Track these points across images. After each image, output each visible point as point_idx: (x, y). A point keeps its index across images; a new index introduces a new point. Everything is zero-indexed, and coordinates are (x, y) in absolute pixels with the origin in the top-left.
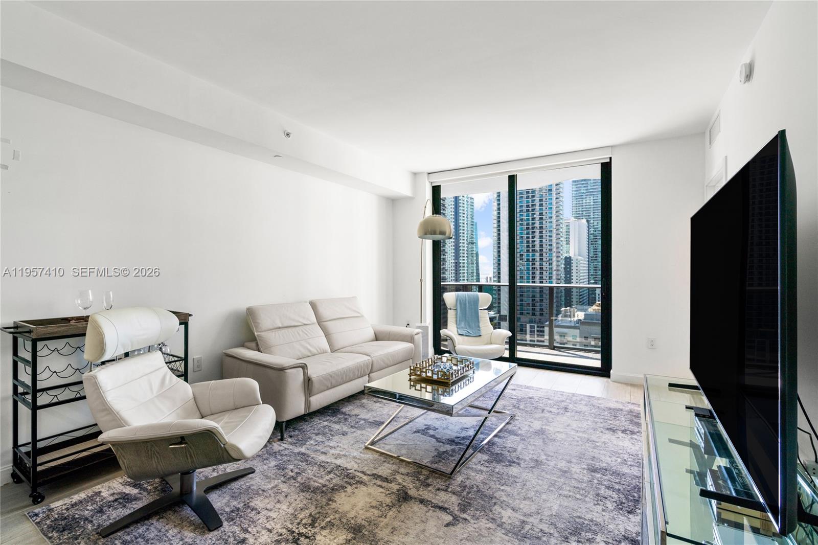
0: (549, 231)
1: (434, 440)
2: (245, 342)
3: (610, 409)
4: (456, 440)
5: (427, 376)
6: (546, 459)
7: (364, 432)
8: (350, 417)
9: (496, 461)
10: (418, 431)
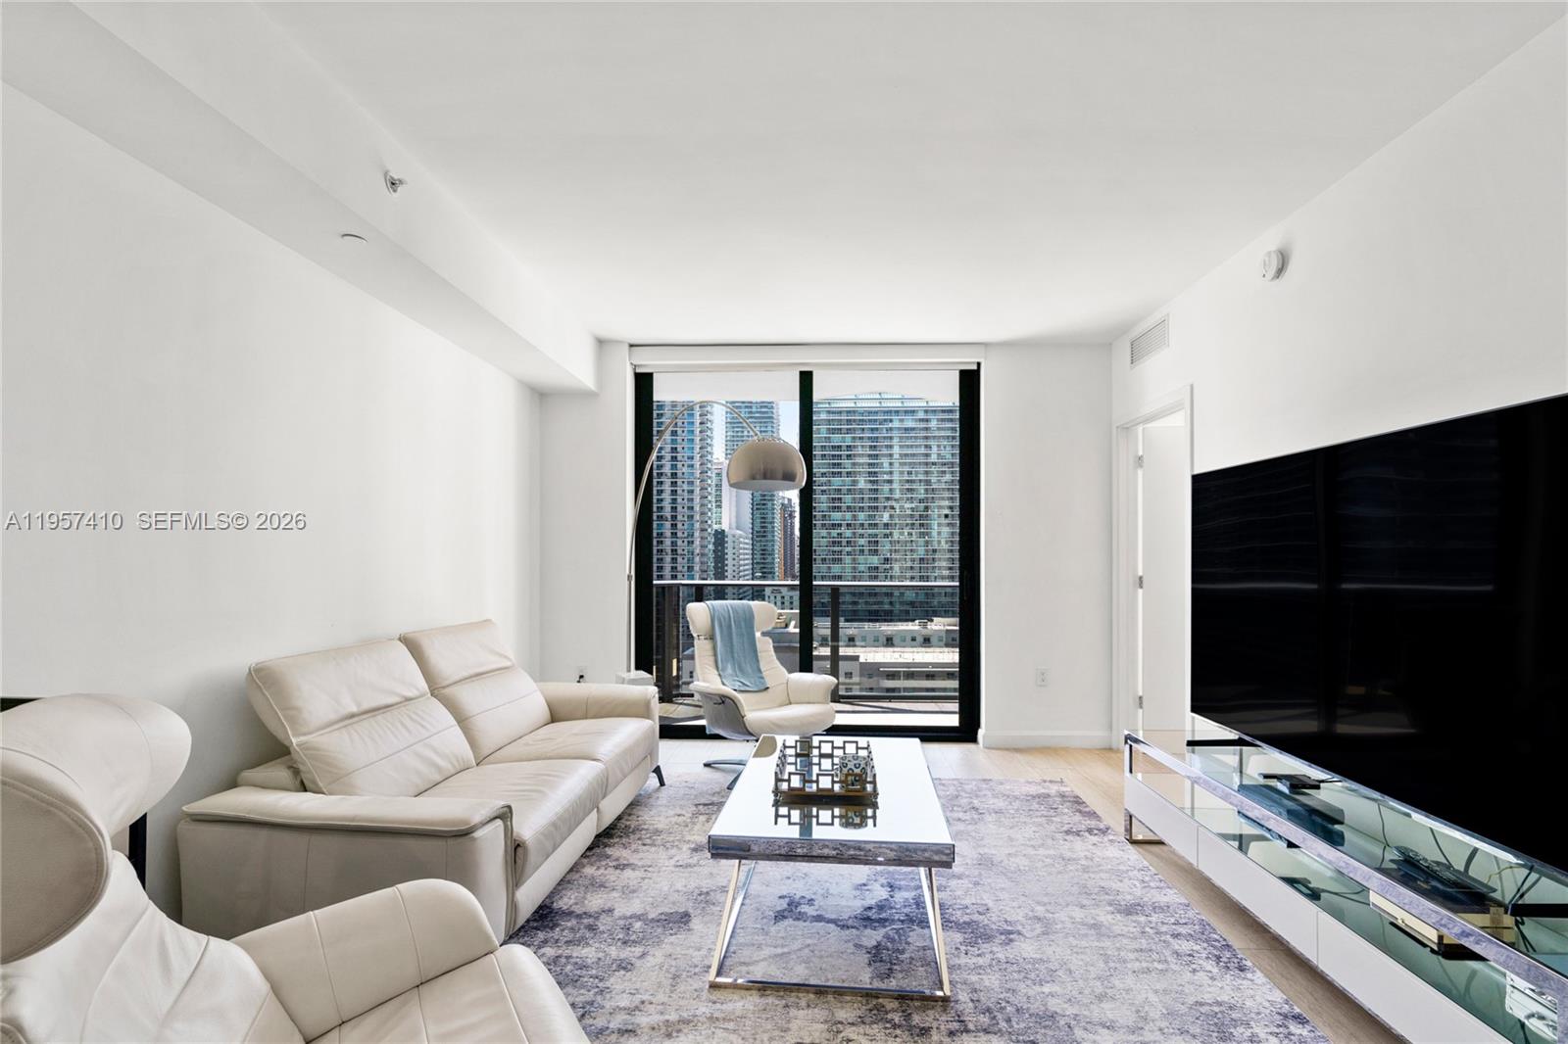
0: (689, 483)
1: (832, 926)
2: (242, 770)
3: (1034, 797)
4: (873, 914)
5: (791, 789)
6: (1048, 911)
7: (667, 948)
8: (597, 918)
9: (980, 937)
10: (780, 916)
